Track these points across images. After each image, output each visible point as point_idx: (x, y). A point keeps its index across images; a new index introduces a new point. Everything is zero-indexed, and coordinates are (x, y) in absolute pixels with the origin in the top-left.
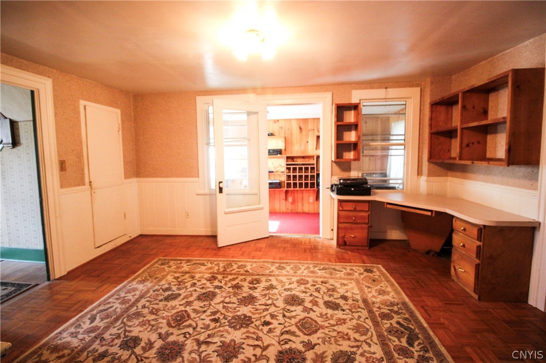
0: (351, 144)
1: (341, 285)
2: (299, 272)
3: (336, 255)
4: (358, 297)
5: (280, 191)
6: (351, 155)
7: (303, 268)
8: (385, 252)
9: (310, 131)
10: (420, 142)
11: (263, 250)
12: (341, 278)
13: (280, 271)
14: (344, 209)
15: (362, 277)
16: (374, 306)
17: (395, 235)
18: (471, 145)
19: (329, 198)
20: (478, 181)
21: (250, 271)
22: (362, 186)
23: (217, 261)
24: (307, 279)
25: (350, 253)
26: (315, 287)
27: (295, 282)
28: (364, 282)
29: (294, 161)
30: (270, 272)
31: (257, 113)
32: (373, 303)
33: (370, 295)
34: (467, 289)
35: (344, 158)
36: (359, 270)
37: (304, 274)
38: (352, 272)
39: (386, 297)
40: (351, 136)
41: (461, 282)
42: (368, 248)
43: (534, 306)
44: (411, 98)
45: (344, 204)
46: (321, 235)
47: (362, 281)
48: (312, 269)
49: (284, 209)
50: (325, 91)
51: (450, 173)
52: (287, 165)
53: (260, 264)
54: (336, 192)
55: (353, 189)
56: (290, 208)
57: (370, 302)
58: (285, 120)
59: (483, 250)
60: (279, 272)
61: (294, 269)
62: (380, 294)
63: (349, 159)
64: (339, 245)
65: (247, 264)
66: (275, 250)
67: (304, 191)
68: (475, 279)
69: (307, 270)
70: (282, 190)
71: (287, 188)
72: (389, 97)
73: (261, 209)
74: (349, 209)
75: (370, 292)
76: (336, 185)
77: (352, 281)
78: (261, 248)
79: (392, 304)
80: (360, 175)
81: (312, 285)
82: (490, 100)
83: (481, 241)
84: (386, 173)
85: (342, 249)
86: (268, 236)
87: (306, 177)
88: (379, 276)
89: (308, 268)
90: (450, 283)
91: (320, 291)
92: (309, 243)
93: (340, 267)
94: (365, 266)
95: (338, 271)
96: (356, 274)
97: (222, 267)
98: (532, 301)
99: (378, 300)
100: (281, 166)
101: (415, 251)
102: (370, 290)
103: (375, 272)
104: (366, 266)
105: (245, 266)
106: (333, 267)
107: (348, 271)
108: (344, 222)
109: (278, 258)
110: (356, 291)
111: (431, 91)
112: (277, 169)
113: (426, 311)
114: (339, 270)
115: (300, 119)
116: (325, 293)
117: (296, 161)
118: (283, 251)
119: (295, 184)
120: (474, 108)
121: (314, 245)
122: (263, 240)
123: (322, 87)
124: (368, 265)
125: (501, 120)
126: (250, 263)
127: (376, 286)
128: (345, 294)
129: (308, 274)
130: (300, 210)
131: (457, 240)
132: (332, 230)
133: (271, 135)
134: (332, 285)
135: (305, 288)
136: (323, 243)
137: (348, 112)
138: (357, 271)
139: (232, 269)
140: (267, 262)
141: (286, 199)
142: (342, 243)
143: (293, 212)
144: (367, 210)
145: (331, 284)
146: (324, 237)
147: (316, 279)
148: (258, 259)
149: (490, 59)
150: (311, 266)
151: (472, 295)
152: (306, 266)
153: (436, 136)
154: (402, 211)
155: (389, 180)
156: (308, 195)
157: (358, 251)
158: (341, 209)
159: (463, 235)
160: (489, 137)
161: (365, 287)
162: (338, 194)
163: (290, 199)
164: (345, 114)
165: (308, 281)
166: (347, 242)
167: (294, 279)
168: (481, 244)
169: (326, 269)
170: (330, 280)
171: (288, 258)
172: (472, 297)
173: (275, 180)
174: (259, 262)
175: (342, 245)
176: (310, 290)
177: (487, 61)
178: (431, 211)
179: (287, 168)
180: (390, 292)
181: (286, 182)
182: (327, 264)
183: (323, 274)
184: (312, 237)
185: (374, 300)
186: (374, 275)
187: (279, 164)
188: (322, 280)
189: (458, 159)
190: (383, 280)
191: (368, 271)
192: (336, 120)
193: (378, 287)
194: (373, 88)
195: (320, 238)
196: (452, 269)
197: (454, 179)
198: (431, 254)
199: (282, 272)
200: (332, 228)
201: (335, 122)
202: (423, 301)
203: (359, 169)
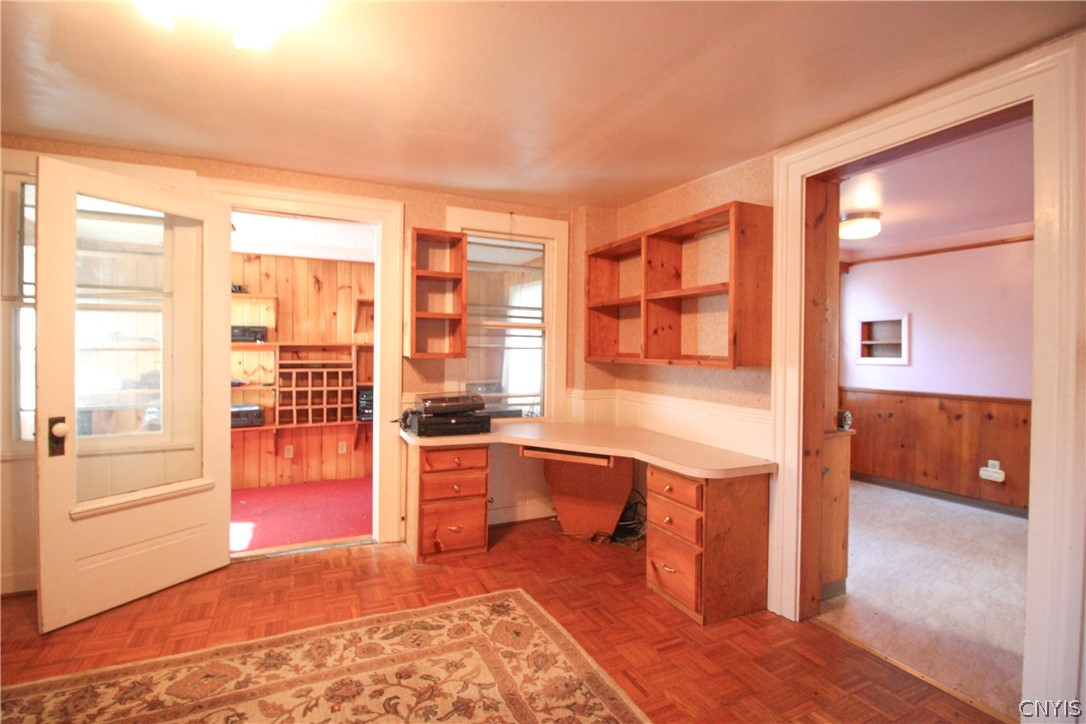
0: (443, 320)
1: (448, 669)
2: (330, 661)
3: (420, 582)
4: (494, 693)
5: (260, 432)
6: (443, 345)
7: (342, 642)
8: (520, 552)
9: (341, 288)
10: (570, 323)
11: (212, 614)
12: (444, 649)
13: (272, 672)
14: (434, 469)
15: (490, 629)
16: (534, 709)
17: (531, 509)
18: (660, 331)
19: (396, 443)
20: (668, 395)
21: (168, 700)
22: (471, 413)
23: (35, 689)
24: (355, 677)
25: (448, 569)
26: (383, 699)
27: (322, 701)
28: (498, 645)
29: (299, 358)
30: (239, 685)
31: (200, 223)
32: (532, 699)
33: (518, 679)
34: (680, 607)
35: (430, 351)
36: (478, 612)
37: (347, 663)
38: (466, 622)
39: (554, 672)
40: (445, 304)
41: (667, 593)
42: (485, 550)
43: (778, 613)
44: (553, 239)
45: (434, 456)
46: (376, 535)
47: (492, 643)
48: (366, 640)
49: (270, 477)
50: (388, 197)
51: (618, 382)
52: (281, 366)
53: (203, 664)
54: (416, 430)
55: (453, 421)
56: (287, 474)
57: (524, 698)
58: (277, 257)
59: (707, 525)
60: (269, 678)
61: (315, 653)
62: (538, 669)
63: (440, 354)
64: (422, 553)
65: (155, 675)
66: (250, 604)
67: (325, 431)
68: (697, 584)
69: (353, 649)
70: (267, 431)
71: (281, 423)
72: (516, 232)
73: (209, 488)
74: (446, 466)
75: (517, 669)
76: (413, 413)
77: (472, 649)
78: (205, 607)
79: (571, 688)
80: (463, 388)
81: (372, 696)
82: (684, 256)
83: (702, 510)
84: (500, 384)
85: (430, 563)
86: (228, 562)
87: (333, 395)
88: (525, 617)
89: (354, 640)
90: (649, 597)
91: (399, 708)
92: (348, 563)
93: (436, 615)
94: (489, 599)
95: (433, 628)
96: (476, 626)
97: (51, 714)
98: (773, 606)
99: (539, 687)
100: (264, 368)
101: (572, 538)
102: (514, 662)
103: (514, 609)
104: (494, 598)
105: (148, 686)
106: (419, 619)
107: (456, 621)
108: (435, 497)
109: (263, 632)
110: (487, 677)
111: (588, 229)
112: (254, 378)
113: (633, 681)
114: (435, 624)
115: (318, 260)
116: (411, 709)
117: (307, 358)
118: (278, 601)
119: (302, 414)
120: (662, 265)
121: (361, 566)
122: (210, 579)
123: (380, 187)
124: (497, 593)
125: (720, 288)
126: (165, 671)
127: (525, 647)
128: (461, 695)
129: (358, 660)
130: (313, 474)
131: (656, 509)
132: (403, 519)
133: (238, 289)
134: (426, 677)
135: (356, 711)
136: (381, 556)
137: (438, 252)
138: (477, 617)
139: (93, 711)
140: (227, 652)
141: (277, 452)
142: (431, 549)
143: (296, 481)
144: (484, 464)
145: (423, 673)
146: (384, 540)
147: (380, 672)
148: (193, 649)
149: (683, 185)
150: (362, 631)
151: (691, 616)
152: (348, 634)
153: (596, 313)
154: (546, 460)
155: (508, 397)
156: (334, 437)
157: (467, 561)
158: (428, 468)
159: (667, 500)
160: (685, 319)
161: (502, 658)
162: (421, 434)
163: (289, 451)
164: (431, 255)
165: (359, 684)
166: (442, 546)
167: (320, 688)
168: (702, 514)
169: (402, 632)
170: (417, 663)
171: (292, 622)
172: (692, 620)
173: (247, 405)
174: (201, 658)
175: (431, 554)
176: (368, 712)
177: (677, 188)
178: (607, 457)
179: (282, 375)
180: (558, 654)
181: (278, 409)
182: (405, 616)
183: (397, 647)
184: (354, 542)
185: (531, 688)
186: (514, 619)
187: (260, 365)
188: (396, 668)
189: (642, 356)
190: (535, 625)
191: (500, 609)
192: (415, 264)
193: (530, 649)
194: (488, 210)
195: (373, 542)
196: (649, 569)
197: (626, 393)
198: (600, 541)
199: (277, 677)
200: (403, 515)
201: (412, 269)
202: (622, 657)
203: (460, 377)
